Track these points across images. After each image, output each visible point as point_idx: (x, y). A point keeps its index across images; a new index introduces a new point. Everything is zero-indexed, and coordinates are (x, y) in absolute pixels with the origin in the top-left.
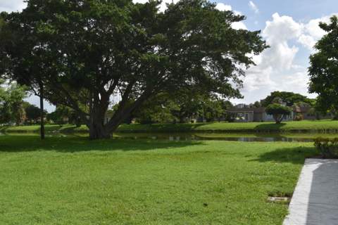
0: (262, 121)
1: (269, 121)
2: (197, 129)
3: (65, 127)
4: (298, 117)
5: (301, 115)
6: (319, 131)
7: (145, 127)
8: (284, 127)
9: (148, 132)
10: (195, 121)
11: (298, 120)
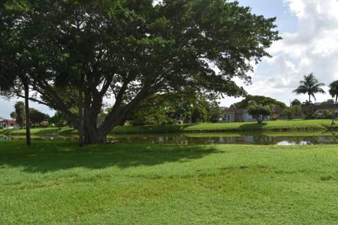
0: (243, 121)
1: (249, 121)
2: (186, 129)
3: (63, 129)
4: (275, 117)
5: (277, 116)
6: (299, 129)
7: (137, 128)
8: (266, 126)
9: (140, 133)
10: (182, 122)
11: (275, 120)
